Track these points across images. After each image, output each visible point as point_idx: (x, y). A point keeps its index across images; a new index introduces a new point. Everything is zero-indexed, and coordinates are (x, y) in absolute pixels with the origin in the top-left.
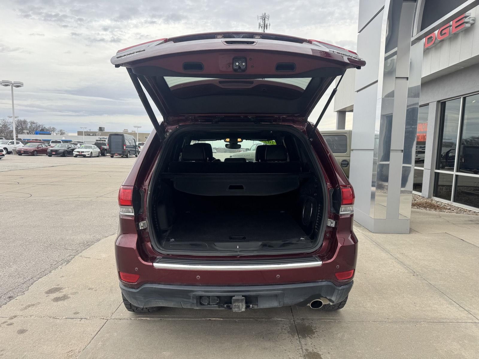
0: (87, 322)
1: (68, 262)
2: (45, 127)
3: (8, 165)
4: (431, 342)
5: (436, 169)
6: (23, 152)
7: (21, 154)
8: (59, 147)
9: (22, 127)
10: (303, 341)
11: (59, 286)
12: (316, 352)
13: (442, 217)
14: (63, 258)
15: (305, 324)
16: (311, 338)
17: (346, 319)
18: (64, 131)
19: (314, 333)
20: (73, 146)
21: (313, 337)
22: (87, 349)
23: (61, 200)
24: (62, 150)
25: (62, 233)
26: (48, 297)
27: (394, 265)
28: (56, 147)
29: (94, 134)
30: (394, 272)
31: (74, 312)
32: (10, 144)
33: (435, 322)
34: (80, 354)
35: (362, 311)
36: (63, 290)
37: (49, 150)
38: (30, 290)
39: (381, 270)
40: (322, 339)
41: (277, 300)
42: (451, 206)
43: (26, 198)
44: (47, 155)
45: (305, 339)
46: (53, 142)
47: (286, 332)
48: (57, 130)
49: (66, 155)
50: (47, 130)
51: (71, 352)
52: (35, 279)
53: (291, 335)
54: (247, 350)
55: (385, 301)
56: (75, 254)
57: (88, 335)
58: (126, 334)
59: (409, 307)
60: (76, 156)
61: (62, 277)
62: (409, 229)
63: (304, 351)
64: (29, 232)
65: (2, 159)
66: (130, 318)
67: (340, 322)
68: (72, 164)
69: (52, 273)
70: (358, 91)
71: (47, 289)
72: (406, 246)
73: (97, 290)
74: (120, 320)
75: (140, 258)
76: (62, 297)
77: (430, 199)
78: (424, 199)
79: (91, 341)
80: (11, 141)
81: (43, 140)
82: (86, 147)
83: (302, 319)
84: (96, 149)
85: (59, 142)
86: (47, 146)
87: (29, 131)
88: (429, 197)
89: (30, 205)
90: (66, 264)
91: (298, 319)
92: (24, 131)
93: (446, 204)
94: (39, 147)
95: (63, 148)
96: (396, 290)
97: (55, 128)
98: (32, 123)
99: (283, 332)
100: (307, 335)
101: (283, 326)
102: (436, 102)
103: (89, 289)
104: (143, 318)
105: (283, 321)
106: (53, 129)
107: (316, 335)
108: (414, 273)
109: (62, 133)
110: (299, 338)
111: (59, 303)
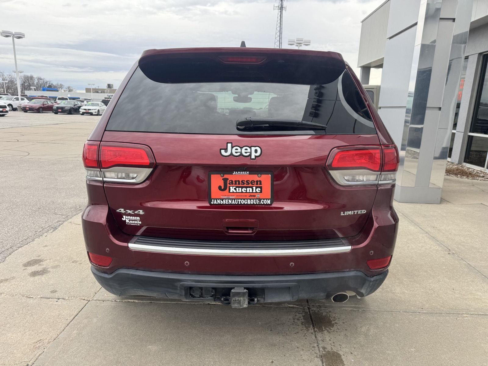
0: (65, 302)
1: (55, 228)
2: (52, 84)
3: (10, 122)
4: (478, 341)
5: (470, 132)
6: (28, 109)
7: (26, 111)
8: (66, 104)
9: (29, 83)
10: (319, 335)
11: (40, 258)
12: (335, 351)
13: (476, 186)
14: (50, 224)
15: (322, 313)
16: (329, 332)
17: (371, 307)
18: (71, 88)
19: (332, 326)
20: (79, 104)
21: (332, 331)
22: (59, 338)
23: (60, 159)
24: (68, 107)
25: (54, 196)
26: (25, 270)
27: (425, 241)
28: (62, 104)
29: (103, 91)
30: (426, 249)
31: (52, 290)
32: (15, 100)
33: (481, 315)
34: (49, 345)
35: (390, 297)
36: (43, 263)
37: (54, 108)
38: (6, 262)
39: (410, 246)
40: (342, 334)
41: (290, 294)
42: (485, 173)
43: (22, 156)
44: (53, 112)
45: (322, 333)
46: (59, 99)
47: (299, 323)
48: (65, 87)
49: (72, 113)
50: (55, 87)
51: (40, 342)
52: (15, 248)
53: (306, 327)
54: (251, 347)
55: (418, 285)
56: (64, 220)
57: (63, 321)
58: (107, 320)
59: (446, 294)
60: (83, 114)
61: (46, 246)
62: (439, 199)
63: (321, 349)
64: (19, 194)
65: (6, 116)
66: (114, 300)
67: (364, 311)
68: (77, 122)
69: (35, 242)
70: (390, 38)
71: (25, 260)
72: (437, 218)
73: (81, 263)
74: (103, 301)
75: (111, 237)
76: (41, 271)
77: (460, 165)
78: (454, 165)
79: (65, 328)
80: (16, 97)
81: (50, 97)
82: (93, 105)
83: (319, 306)
84: (104, 107)
85: (66, 99)
86: (52, 103)
87: (37, 88)
88: (460, 163)
89: (26, 165)
90: (52, 231)
91: (313, 305)
92: (31, 87)
93: (478, 171)
94: (44, 103)
95: (69, 106)
96: (429, 271)
97: (63, 84)
98: (39, 79)
99: (295, 323)
100: (325, 328)
101: (296, 315)
102: (477, 55)
103: (73, 262)
104: (130, 300)
105: (296, 308)
106: (60, 86)
107: (335, 328)
108: (449, 251)
109: (70, 91)
110: (315, 332)
111: (37, 278)
